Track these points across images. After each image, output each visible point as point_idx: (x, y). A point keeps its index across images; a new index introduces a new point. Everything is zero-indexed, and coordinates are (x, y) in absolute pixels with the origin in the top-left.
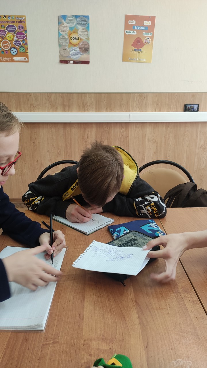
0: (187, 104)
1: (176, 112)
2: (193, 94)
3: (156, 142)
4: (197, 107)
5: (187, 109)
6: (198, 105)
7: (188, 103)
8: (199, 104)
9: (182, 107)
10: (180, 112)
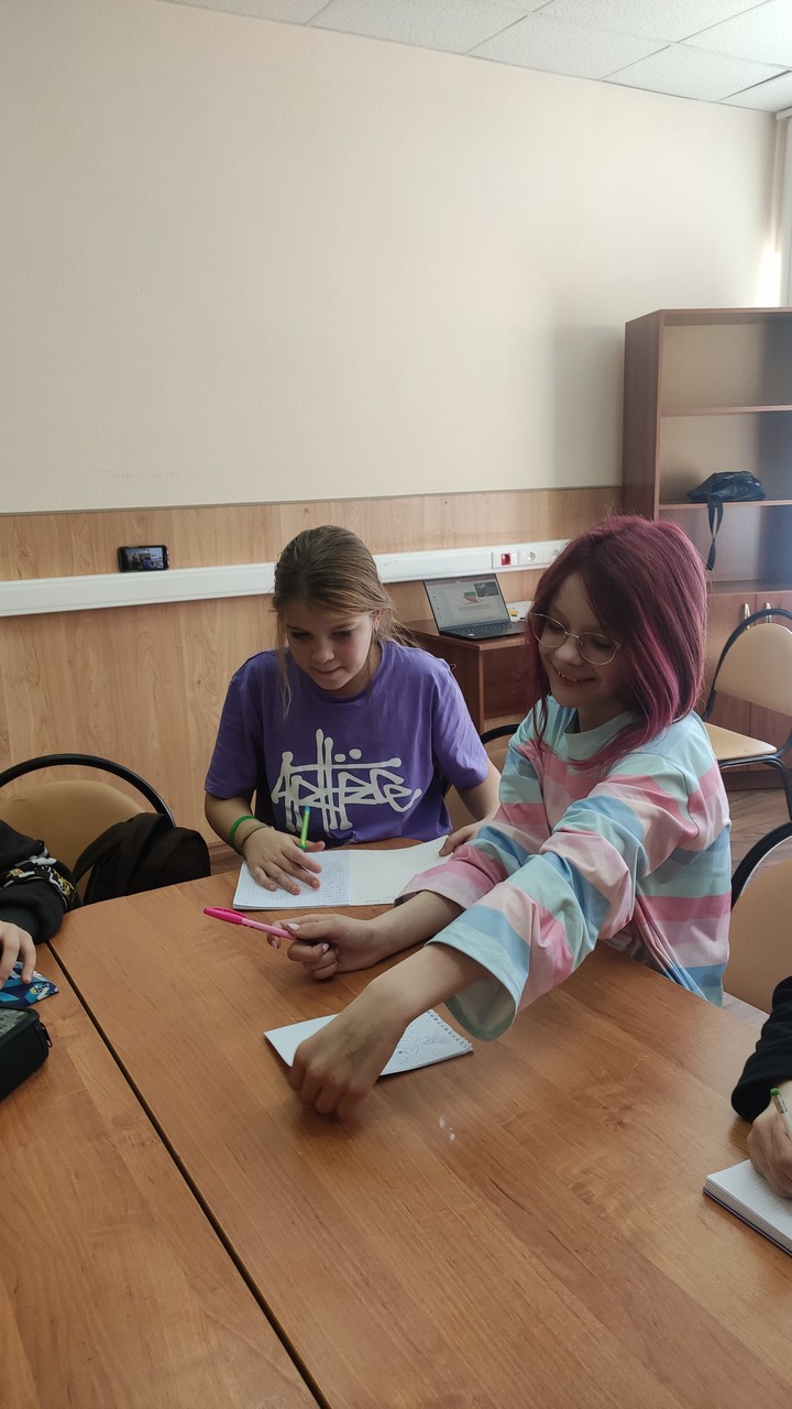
0: (127, 548)
1: (95, 574)
2: (142, 515)
3: (41, 684)
4: (161, 555)
5: (129, 561)
6: (164, 549)
7: (129, 543)
8: (167, 545)
9: (113, 558)
10: (107, 572)
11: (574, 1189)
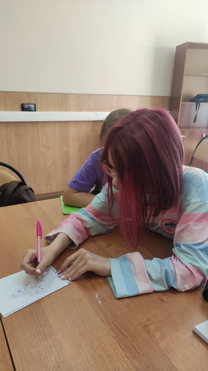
1: (14, 111)
2: (29, 94)
4: (34, 107)
5: (24, 108)
7: (25, 103)
8: (36, 104)
9: (20, 106)
10: (18, 111)
11: (144, 327)
